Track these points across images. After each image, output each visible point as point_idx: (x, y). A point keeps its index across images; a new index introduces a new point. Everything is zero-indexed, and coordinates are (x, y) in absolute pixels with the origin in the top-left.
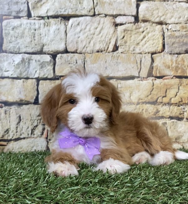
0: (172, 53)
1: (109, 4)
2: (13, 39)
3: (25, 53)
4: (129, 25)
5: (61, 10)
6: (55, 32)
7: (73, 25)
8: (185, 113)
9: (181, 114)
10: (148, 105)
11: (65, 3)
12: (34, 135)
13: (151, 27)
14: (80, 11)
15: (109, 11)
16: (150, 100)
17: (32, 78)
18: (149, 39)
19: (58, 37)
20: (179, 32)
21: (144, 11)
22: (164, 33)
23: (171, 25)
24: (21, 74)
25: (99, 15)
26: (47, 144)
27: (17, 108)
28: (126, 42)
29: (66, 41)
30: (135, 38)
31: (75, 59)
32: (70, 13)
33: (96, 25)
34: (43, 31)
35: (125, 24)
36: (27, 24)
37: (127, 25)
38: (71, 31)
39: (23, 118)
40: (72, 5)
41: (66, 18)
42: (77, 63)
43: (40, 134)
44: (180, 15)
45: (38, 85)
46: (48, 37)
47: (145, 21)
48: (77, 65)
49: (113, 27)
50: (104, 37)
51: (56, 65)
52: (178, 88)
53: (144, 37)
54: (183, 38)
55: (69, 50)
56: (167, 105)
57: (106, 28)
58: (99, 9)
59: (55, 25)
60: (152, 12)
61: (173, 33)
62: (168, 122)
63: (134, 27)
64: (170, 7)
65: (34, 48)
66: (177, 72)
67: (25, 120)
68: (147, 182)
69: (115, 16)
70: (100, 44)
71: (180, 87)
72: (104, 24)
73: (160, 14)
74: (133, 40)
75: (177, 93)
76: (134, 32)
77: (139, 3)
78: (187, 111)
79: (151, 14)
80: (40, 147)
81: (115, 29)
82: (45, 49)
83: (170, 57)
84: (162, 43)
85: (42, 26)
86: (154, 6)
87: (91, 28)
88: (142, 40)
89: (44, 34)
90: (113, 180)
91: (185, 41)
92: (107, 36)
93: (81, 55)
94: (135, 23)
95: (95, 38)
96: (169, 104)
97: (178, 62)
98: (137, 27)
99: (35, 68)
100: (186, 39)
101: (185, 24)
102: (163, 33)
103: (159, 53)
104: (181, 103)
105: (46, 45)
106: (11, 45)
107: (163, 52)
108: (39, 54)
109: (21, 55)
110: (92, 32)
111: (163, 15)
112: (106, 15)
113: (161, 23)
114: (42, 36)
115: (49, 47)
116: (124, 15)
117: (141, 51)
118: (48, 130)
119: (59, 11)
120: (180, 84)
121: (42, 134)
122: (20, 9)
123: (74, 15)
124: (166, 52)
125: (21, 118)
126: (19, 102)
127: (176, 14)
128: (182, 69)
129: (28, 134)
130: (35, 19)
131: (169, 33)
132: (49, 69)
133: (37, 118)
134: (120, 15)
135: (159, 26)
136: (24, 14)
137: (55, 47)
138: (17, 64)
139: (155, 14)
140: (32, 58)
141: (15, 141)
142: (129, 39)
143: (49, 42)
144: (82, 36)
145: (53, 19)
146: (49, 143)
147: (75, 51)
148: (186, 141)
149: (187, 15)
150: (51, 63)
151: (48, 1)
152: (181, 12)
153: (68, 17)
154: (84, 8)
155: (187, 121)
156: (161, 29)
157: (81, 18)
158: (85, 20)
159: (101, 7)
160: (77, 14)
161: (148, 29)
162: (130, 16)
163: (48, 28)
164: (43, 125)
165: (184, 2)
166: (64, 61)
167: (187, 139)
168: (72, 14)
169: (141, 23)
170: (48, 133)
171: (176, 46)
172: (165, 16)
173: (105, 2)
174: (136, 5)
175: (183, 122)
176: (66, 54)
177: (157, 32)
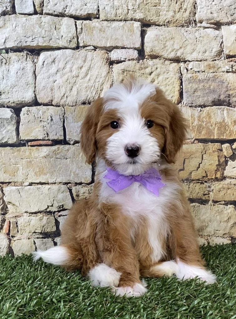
0: (192, 105)
1: (100, 30)
4: (131, 62)
5: (27, 40)
6: (18, 74)
7: (45, 63)
8: (211, 193)
9: (206, 194)
13: (163, 66)
14: (55, 41)
15: (100, 41)
19: (23, 81)
20: (203, 73)
21: (153, 42)
22: (182, 74)
23: (191, 63)
25: (84, 47)
26: (8, 243)
29: (35, 87)
31: (49, 114)
32: (40, 44)
33: (80, 62)
35: (124, 61)
37: (127, 63)
38: (42, 72)
40: (43, 31)
41: (35, 51)
42: (52, 120)
44: (206, 47)
46: (7, 80)
47: (154, 57)
48: (52, 123)
49: (106, 66)
50: (92, 81)
51: (21, 124)
52: (201, 157)
53: (152, 82)
54: (210, 83)
55: (40, 101)
56: (185, 181)
57: (96, 67)
58: (84, 38)
59: (18, 62)
60: (165, 42)
61: (194, 75)
63: (138, 66)
64: (190, 36)
66: (200, 133)
69: (109, 50)
70: (87, 91)
71: (204, 155)
72: (93, 61)
73: (176, 47)
75: (200, 164)
76: (137, 74)
77: (145, 28)
78: (214, 191)
79: (163, 47)
81: (109, 70)
82: (4, 99)
83: (190, 111)
84: (179, 91)
86: (167, 35)
87: (73, 67)
89: (1, 76)
91: (212, 87)
92: (97, 80)
93: (58, 108)
94: (138, 60)
95: (79, 83)
96: (189, 180)
97: (201, 118)
98: (142, 66)
100: (213, 84)
101: (213, 61)
102: (180, 75)
104: (206, 179)
105: (4, 93)
107: (180, 104)
110: (74, 73)
111: (181, 48)
112: (95, 48)
113: (177, 60)
115: (10, 96)
116: (123, 48)
118: (10, 222)
119: (23, 41)
120: (204, 151)
121: (1, 228)
123: (46, 47)
124: (185, 103)
127: (199, 46)
128: (208, 128)
131: (189, 75)
132: (9, 130)
134: (117, 47)
135: (175, 64)
137: (19, 96)
139: (169, 46)
143: (8, 88)
144: (60, 80)
145: (15, 53)
146: (12, 241)
147: (49, 102)
148: (213, 233)
149: (216, 48)
150: (12, 121)
151: (6, 25)
152: (207, 42)
153: (36, 50)
154: (62, 36)
155: (214, 205)
156: (177, 69)
157: (58, 51)
158: (63, 54)
159: (87, 34)
160: (52, 45)
161: (158, 69)
162: (132, 48)
163: (7, 67)
164: (2, 214)
165: (211, 28)
166: (33, 118)
167: (214, 230)
168: (44, 45)
169: (148, 60)
170: (10, 226)
171: (199, 94)
172: (183, 49)
173: (94, 27)
174: (140, 33)
175: (208, 206)
176: (35, 107)
177: (171, 74)
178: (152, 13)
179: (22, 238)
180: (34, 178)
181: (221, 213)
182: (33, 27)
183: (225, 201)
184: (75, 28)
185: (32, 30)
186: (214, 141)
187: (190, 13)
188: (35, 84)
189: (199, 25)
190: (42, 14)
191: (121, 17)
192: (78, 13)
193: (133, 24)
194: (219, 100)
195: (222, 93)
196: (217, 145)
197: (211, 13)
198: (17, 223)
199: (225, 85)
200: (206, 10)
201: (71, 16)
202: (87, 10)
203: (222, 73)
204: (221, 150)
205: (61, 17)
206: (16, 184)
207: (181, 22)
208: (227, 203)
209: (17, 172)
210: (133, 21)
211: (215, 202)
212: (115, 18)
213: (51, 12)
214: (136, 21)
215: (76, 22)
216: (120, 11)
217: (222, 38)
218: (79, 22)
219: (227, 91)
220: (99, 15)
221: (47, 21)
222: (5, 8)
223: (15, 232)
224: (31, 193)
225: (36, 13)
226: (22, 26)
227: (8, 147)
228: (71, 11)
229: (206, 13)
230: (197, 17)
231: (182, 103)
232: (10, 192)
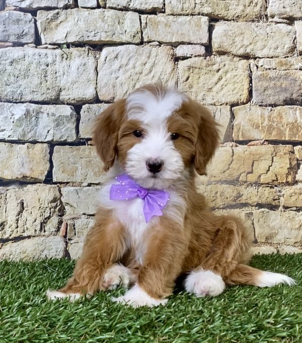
0: (262, 104)
1: (166, 25)
2: (12, 79)
3: (31, 102)
4: (197, 58)
5: (89, 34)
6: (80, 70)
7: (108, 59)
8: (282, 198)
9: (276, 199)
10: (224, 186)
11: (95, 23)
12: (45, 231)
13: (231, 63)
14: (118, 36)
15: (165, 36)
16: (228, 177)
17: (42, 142)
18: (227, 82)
19: (84, 77)
20: (275, 70)
21: (221, 37)
22: (251, 72)
23: (262, 60)
24: (24, 135)
25: (149, 42)
26: (65, 246)
27: (17, 190)
28: (191, 87)
29: (97, 84)
30: (206, 80)
32: (103, 39)
33: (143, 58)
34: (60, 66)
35: (191, 57)
36: (34, 55)
37: (193, 59)
38: (104, 68)
39: (27, 205)
40: (106, 26)
41: (97, 47)
43: (54, 230)
44: (278, 43)
45: (51, 153)
46: (68, 76)
47: (222, 53)
50: (156, 78)
51: (81, 122)
52: (271, 159)
53: (220, 79)
54: (282, 80)
55: (101, 98)
56: (254, 185)
57: (160, 63)
58: (149, 32)
59: (79, 57)
60: (234, 38)
61: (265, 72)
62: (254, 212)
63: (205, 62)
64: (261, 31)
65: (45, 95)
66: (271, 134)
67: (30, 208)
68: (212, 326)
69: (174, 45)
71: (274, 157)
72: (157, 57)
73: (246, 42)
74: (202, 83)
75: (269, 167)
76: (204, 71)
77: (213, 23)
78: (285, 196)
79: (231, 42)
80: (54, 250)
81: (174, 66)
82: (64, 96)
83: (259, 110)
84: (248, 89)
85: (58, 59)
86: (236, 30)
87: (136, 63)
88: (216, 84)
89: (61, 72)
90: (163, 323)
91: (283, 86)
92: (162, 77)
94: (205, 56)
95: (142, 80)
96: (258, 184)
97: (272, 118)
98: (210, 63)
99: (47, 126)
100: (285, 82)
101: (285, 57)
102: (250, 72)
103: (243, 104)
104: (276, 183)
105: (64, 89)
106: (9, 89)
107: (249, 103)
108: (53, 104)
109: (25, 104)
110: (137, 70)
111: (251, 44)
112: (160, 44)
113: (246, 57)
114: (58, 74)
115: (70, 92)
116: (189, 43)
117: (214, 101)
118: (67, 224)
119: (85, 35)
120: (275, 153)
121: (58, 230)
122: (23, 31)
123: (109, 42)
124: (254, 102)
125: (25, 205)
126: (21, 180)
127: (271, 42)
128: (279, 129)
129: (36, 231)
130: (46, 48)
131: (260, 73)
132: (69, 128)
133: (50, 205)
134: (183, 43)
136: (30, 39)
137: (79, 93)
138: (17, 120)
139: (238, 42)
140: (42, 110)
141: (15, 242)
142: (196, 82)
143: (69, 84)
144: (122, 77)
145: (76, 48)
146: (68, 244)
147: (111, 100)
148: (283, 241)
149: (288, 44)
150: (72, 118)
151: (68, 19)
152: (279, 38)
153: (99, 45)
154: (126, 31)
155: (284, 211)
156: (247, 66)
157: (121, 46)
158: (127, 50)
159: (151, 29)
160: (115, 40)
161: (226, 66)
162: (198, 44)
163: (68, 62)
164: (59, 216)
165: (283, 23)
166: (94, 116)
167: (285, 238)
168: (107, 40)
169: (215, 57)
170: (67, 229)
171: (270, 93)
172: (253, 45)
173: (159, 22)
174: (208, 28)
175: (278, 212)
176: (96, 105)
177: (240, 71)
178: (220, 7)
179: (79, 241)
180: (93, 178)
181: (292, 219)
182: (96, 21)
183: (296, 207)
184: (139, 23)
185: (94, 24)
186: (285, 143)
187: (261, 8)
188: (97, 80)
189: (270, 20)
190: (105, 8)
191: (187, 12)
192: (143, 7)
193: (201, 18)
194: (292, 99)
195: (295, 91)
196: (289, 147)
197: (284, 7)
198: (74, 226)
199: (298, 83)
200: (278, 4)
201: (135, 10)
202: (152, 4)
203: (295, 71)
204: (293, 152)
205: (125, 11)
206: (74, 184)
207: (251, 16)
208: (299, 209)
209: (75, 172)
210: (200, 16)
211: (286, 208)
212: (181, 13)
213: (114, 6)
214: (204, 16)
215: (140, 16)
216: (186, 5)
217: (295, 34)
218: (143, 17)
219: (300, 90)
220: (165, 9)
221: (110, 15)
222: (67, 2)
223: (72, 235)
224: (89, 195)
225: (99, 7)
226: (85, 20)
227: (66, 146)
228: (135, 5)
229: (278, 7)
230: (269, 12)
231: (251, 102)
232: (68, 192)
